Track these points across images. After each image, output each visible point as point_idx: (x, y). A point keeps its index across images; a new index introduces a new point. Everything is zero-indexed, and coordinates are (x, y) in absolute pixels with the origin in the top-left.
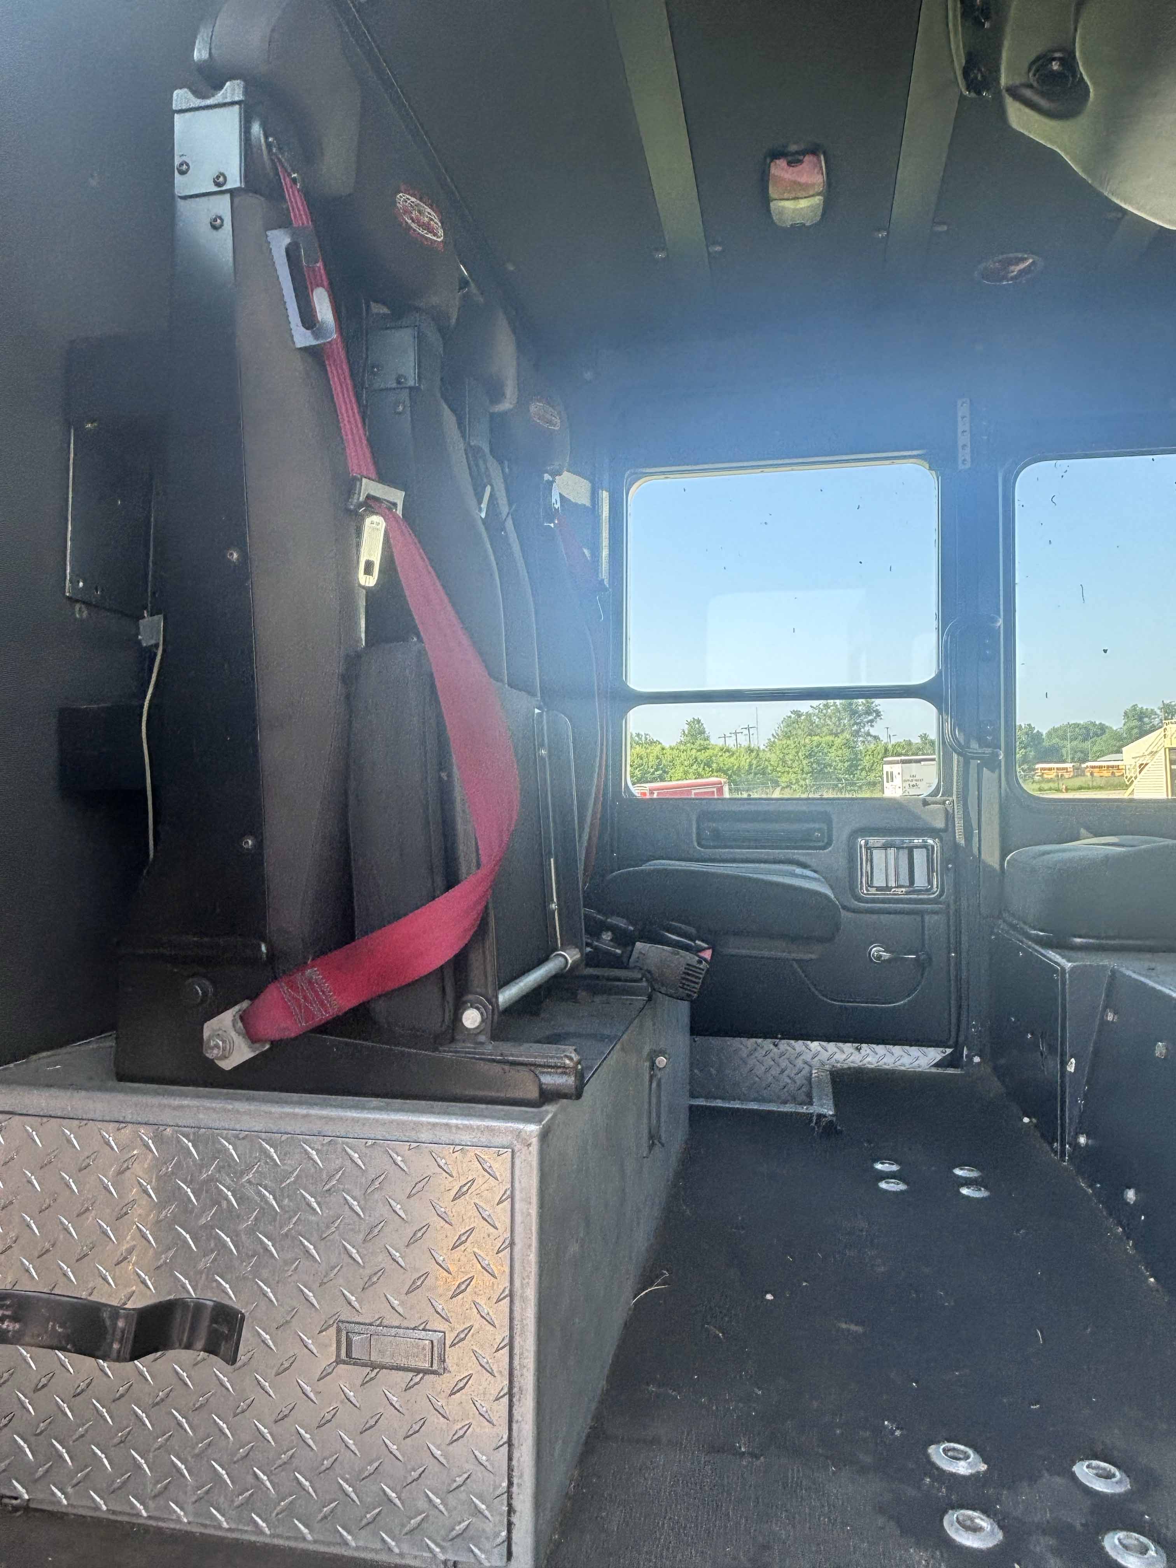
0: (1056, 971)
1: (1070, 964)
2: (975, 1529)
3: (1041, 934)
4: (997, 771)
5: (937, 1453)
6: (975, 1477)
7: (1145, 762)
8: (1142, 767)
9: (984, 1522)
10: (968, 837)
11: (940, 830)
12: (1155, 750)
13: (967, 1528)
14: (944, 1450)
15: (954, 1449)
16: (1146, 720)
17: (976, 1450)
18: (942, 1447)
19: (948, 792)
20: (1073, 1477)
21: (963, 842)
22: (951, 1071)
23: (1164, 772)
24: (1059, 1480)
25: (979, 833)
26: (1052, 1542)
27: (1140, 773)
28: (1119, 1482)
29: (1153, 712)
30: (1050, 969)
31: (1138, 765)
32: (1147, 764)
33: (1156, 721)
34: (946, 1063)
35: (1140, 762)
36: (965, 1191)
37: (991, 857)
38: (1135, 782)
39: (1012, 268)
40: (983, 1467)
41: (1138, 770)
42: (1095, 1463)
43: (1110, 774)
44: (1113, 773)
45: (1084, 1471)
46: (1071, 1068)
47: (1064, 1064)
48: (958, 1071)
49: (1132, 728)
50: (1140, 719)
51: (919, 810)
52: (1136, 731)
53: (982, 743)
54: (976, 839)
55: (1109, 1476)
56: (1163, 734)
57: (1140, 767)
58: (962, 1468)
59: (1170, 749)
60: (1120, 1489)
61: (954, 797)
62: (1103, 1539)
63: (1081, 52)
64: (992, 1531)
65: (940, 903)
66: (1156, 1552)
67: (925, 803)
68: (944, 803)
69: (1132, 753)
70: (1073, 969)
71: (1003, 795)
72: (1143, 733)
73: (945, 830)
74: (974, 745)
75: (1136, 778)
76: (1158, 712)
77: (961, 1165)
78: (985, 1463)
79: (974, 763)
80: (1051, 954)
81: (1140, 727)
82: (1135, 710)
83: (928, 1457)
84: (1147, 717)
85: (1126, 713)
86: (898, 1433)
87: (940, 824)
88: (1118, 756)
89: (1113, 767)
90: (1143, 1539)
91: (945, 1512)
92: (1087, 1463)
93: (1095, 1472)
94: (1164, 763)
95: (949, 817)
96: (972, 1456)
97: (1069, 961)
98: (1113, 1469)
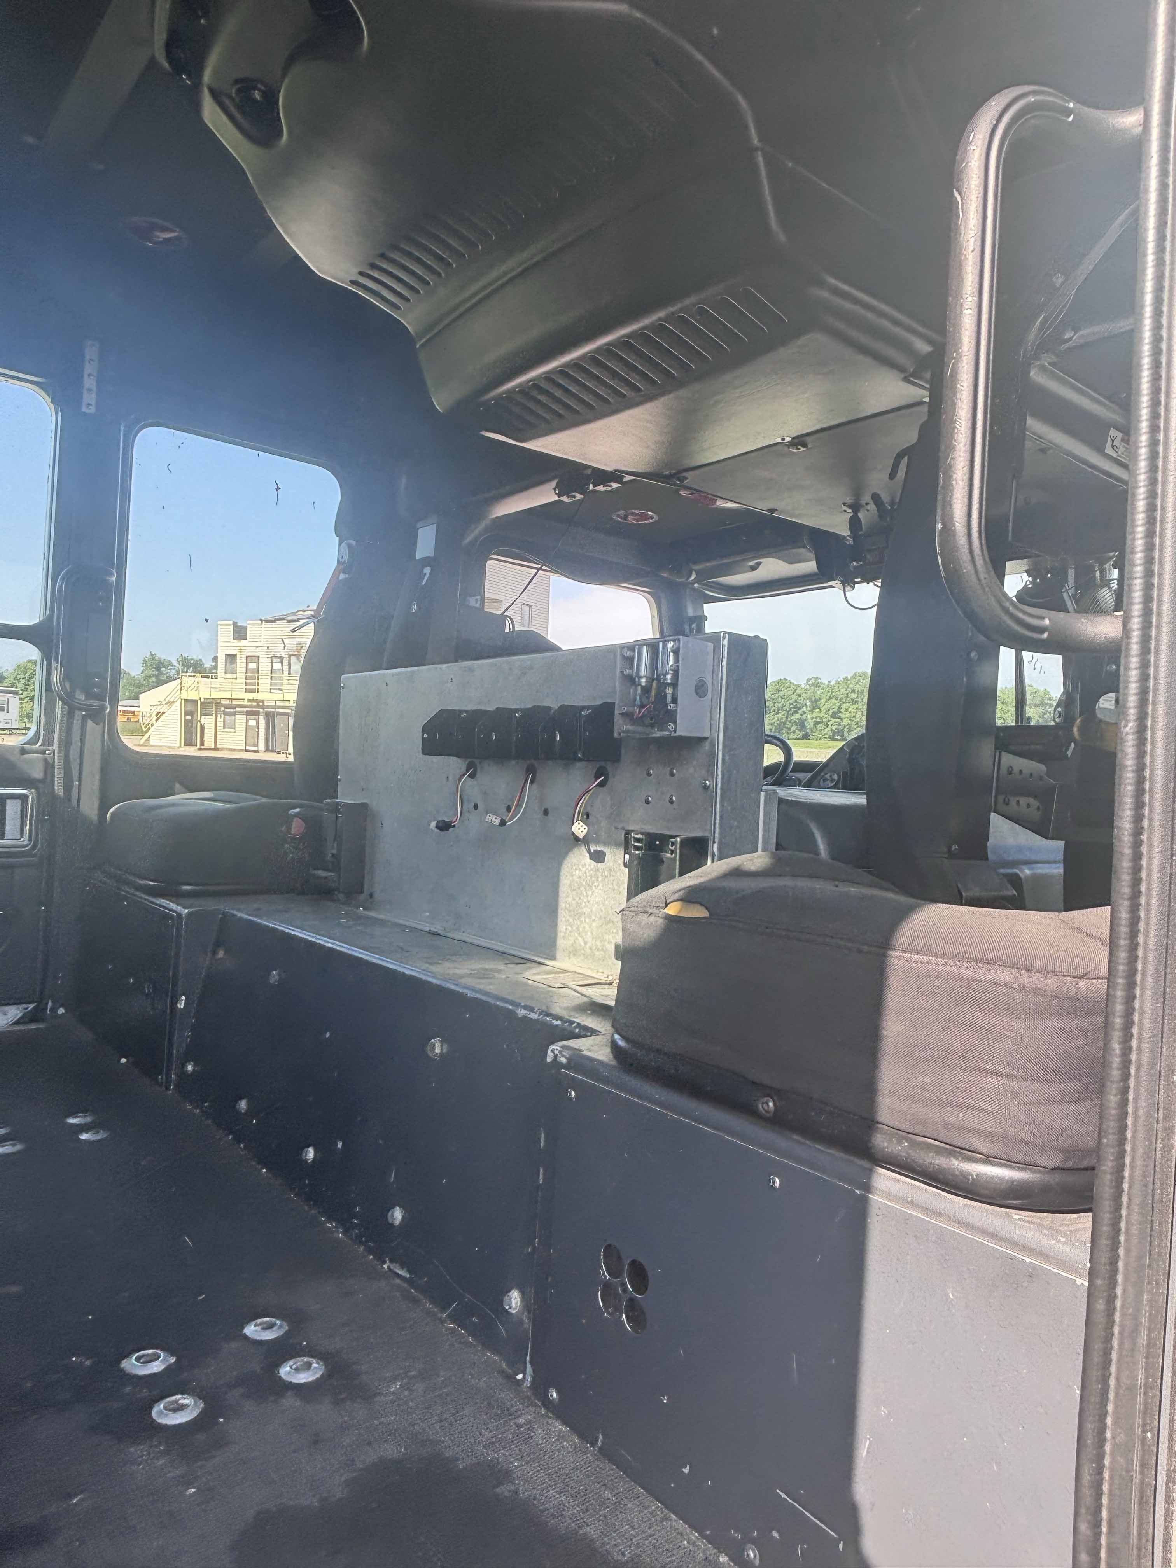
0: (172, 917)
1: (186, 911)
2: (182, 1408)
3: (152, 883)
4: (102, 724)
5: (132, 1365)
6: (168, 1369)
7: (162, 711)
8: (159, 715)
9: (186, 1400)
10: (68, 788)
11: (40, 781)
12: (172, 700)
13: (175, 1410)
14: (136, 1359)
15: (143, 1356)
16: (163, 669)
17: (162, 1349)
18: (134, 1358)
19: (48, 742)
20: (246, 1337)
21: (61, 793)
22: (33, 1026)
23: (179, 721)
24: (234, 1345)
25: (80, 785)
26: (241, 1390)
27: (157, 720)
28: (281, 1327)
29: (170, 664)
30: (165, 916)
31: (155, 714)
32: (164, 713)
33: (173, 672)
34: (27, 1020)
35: (158, 710)
36: (84, 1137)
37: (89, 807)
38: (152, 729)
39: (158, 234)
40: (172, 1360)
41: (155, 718)
42: (259, 1321)
43: (125, 720)
44: (128, 719)
45: (251, 1330)
46: (181, 1005)
47: (174, 1003)
48: (41, 1026)
49: (150, 677)
50: (158, 668)
51: (15, 758)
52: (153, 679)
53: (89, 695)
54: (75, 791)
55: (270, 1326)
56: (179, 687)
57: (157, 715)
58: (156, 1367)
59: (186, 701)
60: (281, 1332)
61: (55, 747)
62: (278, 1372)
63: (285, 98)
64: (195, 1403)
65: (35, 856)
66: (317, 1363)
67: (23, 752)
68: (44, 752)
69: (148, 701)
70: (190, 914)
71: (106, 747)
72: (160, 683)
73: (42, 781)
74: (81, 696)
75: (152, 725)
76: (175, 663)
77: (73, 1114)
78: (172, 1355)
79: (79, 715)
80: (163, 902)
81: (157, 676)
82: (153, 659)
83: (122, 1370)
84: (164, 667)
85: (144, 660)
86: (88, 1363)
87: (37, 773)
88: (134, 702)
89: (129, 712)
90: (306, 1359)
91: (151, 1408)
92: (254, 1323)
93: (260, 1327)
94: (179, 713)
95: (49, 767)
96: (162, 1354)
97: (185, 908)
98: (273, 1320)
